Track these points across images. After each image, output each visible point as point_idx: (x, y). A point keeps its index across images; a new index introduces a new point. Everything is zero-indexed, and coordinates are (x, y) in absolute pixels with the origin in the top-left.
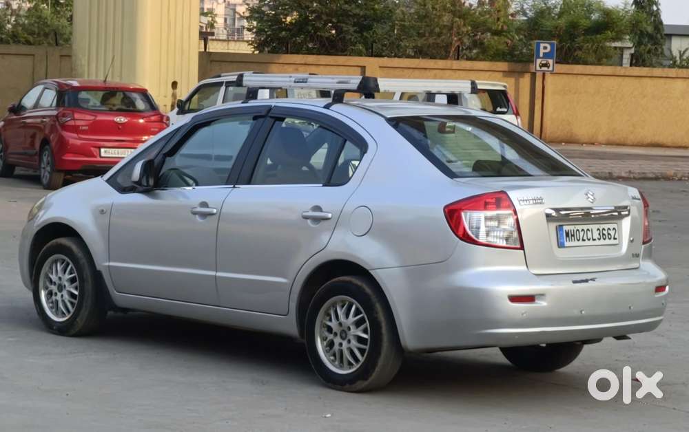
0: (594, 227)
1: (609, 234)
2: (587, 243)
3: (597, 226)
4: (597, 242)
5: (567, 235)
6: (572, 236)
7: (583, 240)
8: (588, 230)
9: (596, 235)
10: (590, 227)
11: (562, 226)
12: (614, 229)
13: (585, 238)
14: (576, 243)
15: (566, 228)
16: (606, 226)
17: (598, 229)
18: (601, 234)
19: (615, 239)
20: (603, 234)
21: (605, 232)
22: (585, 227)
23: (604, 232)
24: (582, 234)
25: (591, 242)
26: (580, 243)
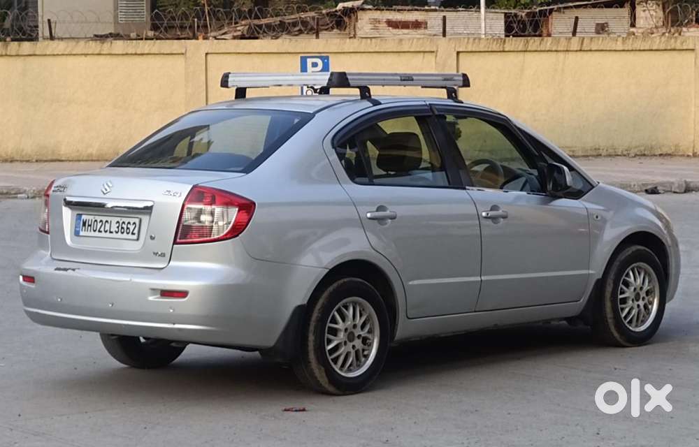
0: (114, 220)
1: (128, 228)
2: (103, 234)
3: (118, 219)
4: (114, 235)
5: (84, 224)
6: (89, 225)
7: (100, 231)
8: (107, 221)
9: (114, 228)
10: (109, 219)
11: (81, 214)
12: (134, 223)
13: (102, 229)
14: (92, 234)
15: (84, 217)
16: (127, 220)
17: (118, 222)
18: (120, 228)
19: (133, 234)
20: (122, 228)
21: (125, 226)
22: (104, 219)
23: (123, 225)
24: (99, 225)
25: (108, 235)
26: (97, 234)
